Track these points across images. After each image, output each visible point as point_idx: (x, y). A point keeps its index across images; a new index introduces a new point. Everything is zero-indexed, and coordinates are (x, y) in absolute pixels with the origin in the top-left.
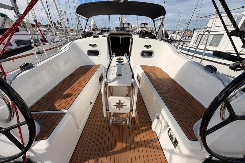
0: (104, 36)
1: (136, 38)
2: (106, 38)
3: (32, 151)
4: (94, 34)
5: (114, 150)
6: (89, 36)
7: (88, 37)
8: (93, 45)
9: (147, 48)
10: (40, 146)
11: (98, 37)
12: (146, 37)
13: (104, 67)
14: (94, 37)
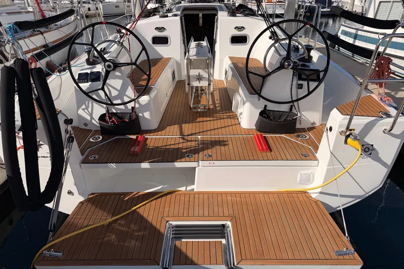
0: (176, 15)
1: (223, 17)
2: (178, 18)
3: (139, 103)
4: (161, 13)
5: (195, 121)
6: (152, 16)
7: (150, 16)
8: (161, 29)
9: (239, 31)
10: (144, 99)
11: (167, 16)
12: (237, 15)
13: (177, 62)
14: (160, 17)
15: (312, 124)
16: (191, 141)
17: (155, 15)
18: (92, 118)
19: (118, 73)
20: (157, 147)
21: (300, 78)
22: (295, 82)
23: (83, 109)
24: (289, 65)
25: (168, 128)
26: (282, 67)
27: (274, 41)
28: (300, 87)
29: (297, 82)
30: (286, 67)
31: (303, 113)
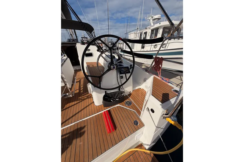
9: (88, 51)
15: (130, 92)
21: (121, 73)
22: (118, 76)
24: (114, 68)
26: (109, 69)
27: (100, 53)
28: (122, 77)
29: (120, 75)
30: (112, 69)
31: (125, 89)
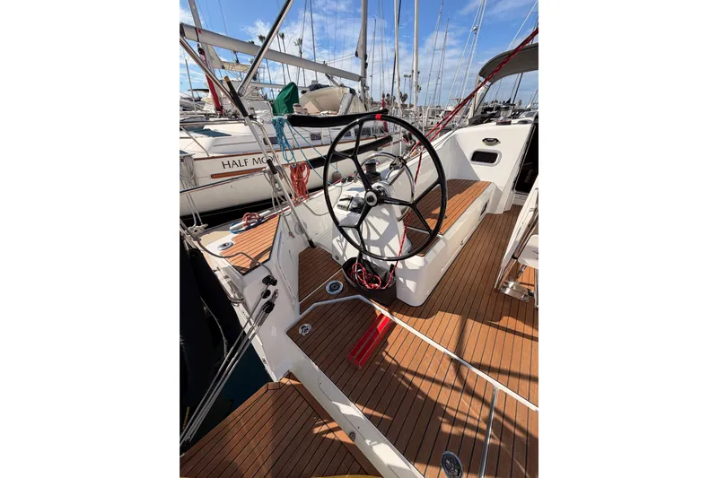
0: (525, 122)
2: (528, 126)
4: (501, 119)
5: (497, 323)
6: (487, 122)
7: (482, 123)
8: (492, 141)
10: (415, 262)
11: (509, 123)
13: (497, 189)
14: (497, 124)
16: (472, 394)
17: (490, 121)
18: (344, 254)
19: (385, 211)
20: (399, 367)
23: (338, 241)
25: (440, 314)
